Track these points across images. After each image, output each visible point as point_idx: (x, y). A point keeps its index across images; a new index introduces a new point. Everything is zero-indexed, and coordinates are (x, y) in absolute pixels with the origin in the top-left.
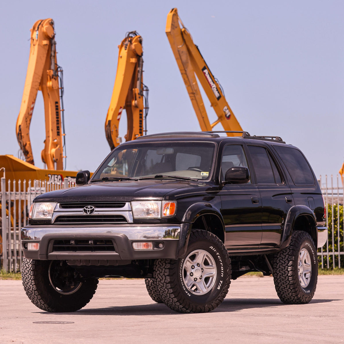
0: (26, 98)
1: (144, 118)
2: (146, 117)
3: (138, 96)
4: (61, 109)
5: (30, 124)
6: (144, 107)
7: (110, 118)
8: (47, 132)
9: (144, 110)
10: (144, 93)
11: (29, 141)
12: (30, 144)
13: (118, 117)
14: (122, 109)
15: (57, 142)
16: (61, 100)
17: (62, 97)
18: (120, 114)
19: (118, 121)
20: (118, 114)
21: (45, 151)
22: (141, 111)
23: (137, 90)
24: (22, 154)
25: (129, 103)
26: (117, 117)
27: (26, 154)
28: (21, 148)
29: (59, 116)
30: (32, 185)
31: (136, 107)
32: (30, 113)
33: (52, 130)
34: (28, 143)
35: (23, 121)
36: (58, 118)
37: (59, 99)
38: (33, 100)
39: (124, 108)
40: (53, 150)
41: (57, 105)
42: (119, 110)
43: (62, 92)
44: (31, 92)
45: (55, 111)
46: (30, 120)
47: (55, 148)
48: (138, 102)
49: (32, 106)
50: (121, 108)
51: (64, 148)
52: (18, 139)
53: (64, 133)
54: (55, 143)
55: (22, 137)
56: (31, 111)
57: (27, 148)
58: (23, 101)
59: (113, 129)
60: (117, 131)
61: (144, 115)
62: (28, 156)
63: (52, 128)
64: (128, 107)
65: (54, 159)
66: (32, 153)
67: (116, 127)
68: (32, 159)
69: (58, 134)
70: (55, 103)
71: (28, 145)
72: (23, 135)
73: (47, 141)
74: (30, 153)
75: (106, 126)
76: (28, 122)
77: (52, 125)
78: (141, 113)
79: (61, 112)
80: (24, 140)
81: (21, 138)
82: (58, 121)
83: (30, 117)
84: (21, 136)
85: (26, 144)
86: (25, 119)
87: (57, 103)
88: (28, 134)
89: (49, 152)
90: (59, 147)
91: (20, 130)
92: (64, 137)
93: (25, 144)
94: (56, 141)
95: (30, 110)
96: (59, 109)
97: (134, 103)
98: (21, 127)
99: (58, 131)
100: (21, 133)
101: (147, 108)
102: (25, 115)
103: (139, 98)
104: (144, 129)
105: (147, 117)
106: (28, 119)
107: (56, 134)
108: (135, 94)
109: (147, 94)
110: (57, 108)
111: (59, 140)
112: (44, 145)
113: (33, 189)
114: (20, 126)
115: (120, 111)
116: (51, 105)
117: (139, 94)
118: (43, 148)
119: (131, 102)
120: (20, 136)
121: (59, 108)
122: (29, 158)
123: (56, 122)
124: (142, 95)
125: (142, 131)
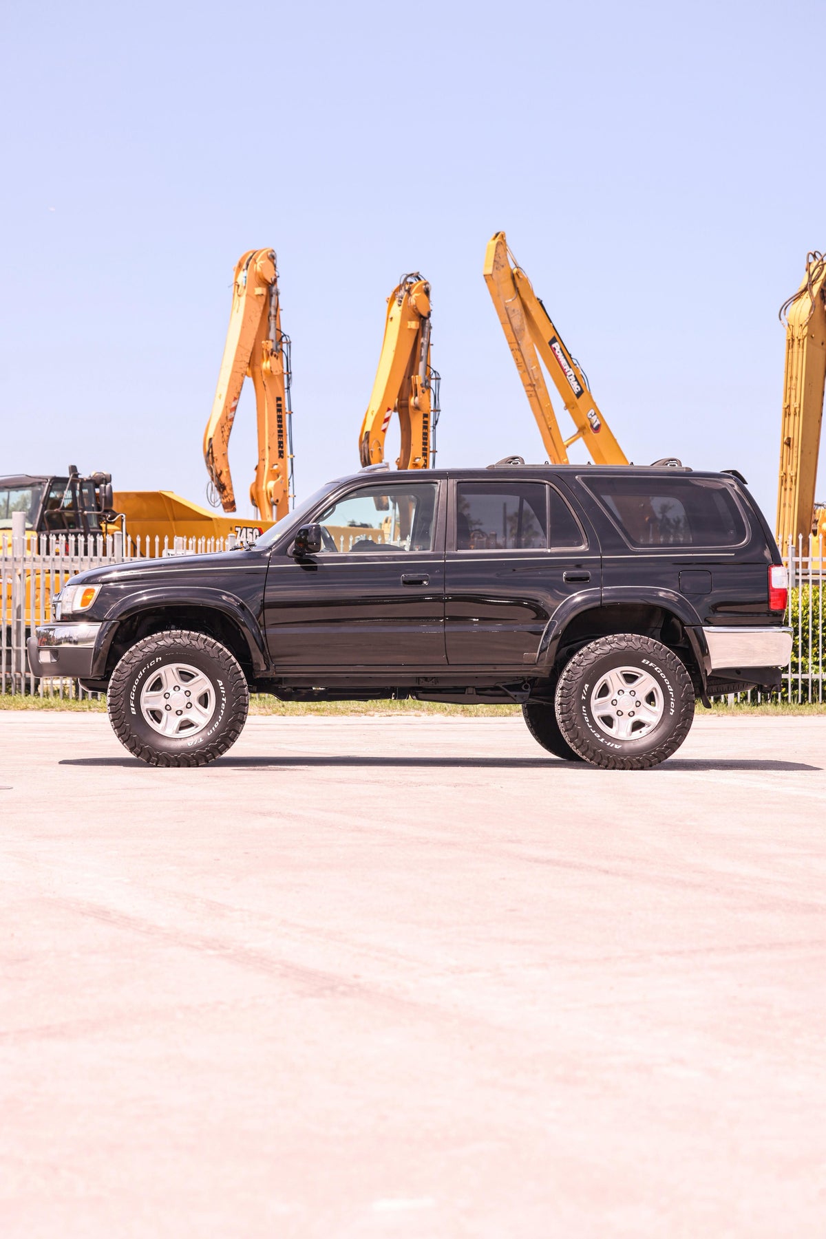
0: (223, 389)
1: (431, 429)
2: (434, 428)
3: (420, 389)
4: (287, 411)
5: (228, 436)
6: (432, 409)
7: (368, 428)
8: (261, 451)
9: (432, 413)
10: (433, 383)
11: (228, 466)
12: (228, 472)
13: (384, 426)
14: (390, 412)
15: (277, 469)
16: (286, 394)
17: (288, 388)
18: (387, 420)
19: (383, 432)
20: (383, 420)
21: (257, 484)
22: (426, 416)
23: (419, 379)
24: (215, 488)
25: (403, 402)
26: (381, 427)
27: (221, 490)
28: (213, 479)
29: (283, 423)
30: (171, 546)
31: (417, 408)
32: (229, 417)
33: (269, 448)
34: (225, 470)
35: (215, 432)
36: (280, 426)
37: (284, 392)
38: (235, 395)
39: (395, 410)
40: (271, 485)
41: (279, 402)
42: (384, 415)
43: (289, 379)
44: (232, 379)
45: (275, 414)
46: (230, 429)
47: (275, 479)
48: (420, 399)
49: (233, 405)
50: (389, 409)
51: (291, 481)
52: (207, 462)
53: (292, 453)
54: (275, 470)
55: (215, 460)
56: (232, 414)
57: (223, 479)
58: (218, 395)
59: (373, 448)
60: (381, 451)
61: (431, 423)
62: (225, 493)
63: (269, 443)
64: (403, 408)
65: (273, 499)
66: (231, 489)
67: (380, 445)
68: (231, 500)
69: (281, 454)
70: (275, 399)
71: (224, 474)
72: (214, 455)
73: (261, 467)
74: (228, 488)
75: (361, 442)
76: (226, 433)
77: (269, 438)
78: (426, 419)
79: (287, 416)
80: (218, 466)
81: (213, 461)
82: (280, 431)
83: (230, 423)
84: (213, 458)
85: (221, 472)
86: (220, 426)
87: (279, 399)
88: (225, 455)
89: (264, 487)
90: (282, 478)
91: (211, 447)
92: (292, 459)
93: (219, 472)
94: (275, 467)
95: (229, 411)
96: (283, 410)
97: (413, 401)
98: (213, 442)
99: (280, 449)
100: (212, 453)
101: (437, 411)
102: (220, 419)
103: (422, 393)
104: (431, 449)
105: (437, 427)
106: (226, 428)
107: (277, 454)
108: (416, 385)
109: (438, 386)
110: (279, 409)
111: (282, 467)
112: (255, 473)
113: (171, 552)
114: (211, 439)
115: (387, 415)
116: (268, 404)
117: (422, 385)
118: (254, 480)
119: (407, 400)
120: (210, 456)
121: (282, 408)
122: (226, 497)
123: (276, 434)
124: (429, 388)
125: (428, 452)
